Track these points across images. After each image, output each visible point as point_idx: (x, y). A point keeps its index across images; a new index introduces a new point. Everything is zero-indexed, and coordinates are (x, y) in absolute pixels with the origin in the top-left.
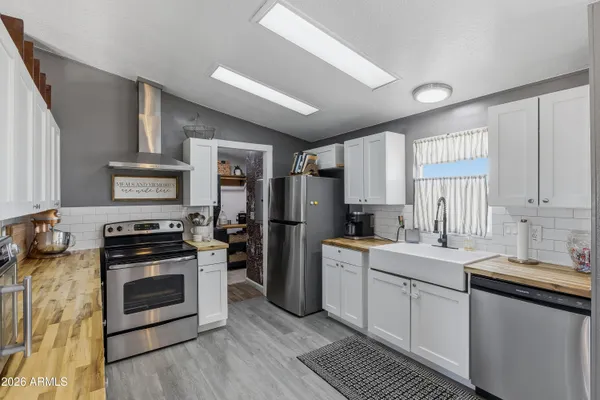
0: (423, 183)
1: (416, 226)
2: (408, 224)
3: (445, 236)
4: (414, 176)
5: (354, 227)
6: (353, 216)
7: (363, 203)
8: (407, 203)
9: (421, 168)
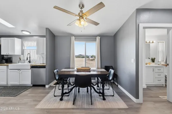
0: (26, 50)
1: (24, 59)
2: (22, 59)
3: (30, 61)
4: (24, 49)
5: (5, 61)
6: (4, 58)
7: (8, 54)
8: (22, 54)
9: (26, 47)
